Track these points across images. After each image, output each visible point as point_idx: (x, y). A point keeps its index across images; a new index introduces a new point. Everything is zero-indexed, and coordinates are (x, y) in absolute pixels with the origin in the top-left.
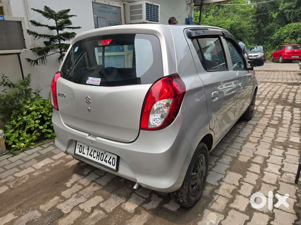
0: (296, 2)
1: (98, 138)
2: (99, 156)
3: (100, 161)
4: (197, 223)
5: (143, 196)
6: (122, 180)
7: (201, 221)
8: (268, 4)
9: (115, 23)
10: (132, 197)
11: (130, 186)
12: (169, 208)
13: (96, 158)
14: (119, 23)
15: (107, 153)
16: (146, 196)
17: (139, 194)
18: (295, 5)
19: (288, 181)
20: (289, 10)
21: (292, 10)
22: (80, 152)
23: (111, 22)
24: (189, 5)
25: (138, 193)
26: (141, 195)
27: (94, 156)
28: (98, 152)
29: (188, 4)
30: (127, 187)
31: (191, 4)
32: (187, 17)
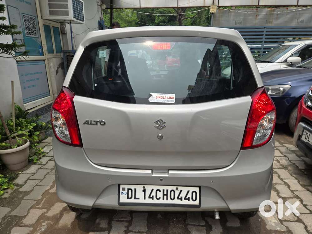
0: (168, 17)
1: (171, 172)
2: (167, 195)
3: (170, 202)
4: (266, 228)
5: (199, 224)
6: (159, 216)
7: (267, 225)
8: (145, 16)
9: (31, 16)
10: (190, 230)
11: (175, 219)
12: (233, 226)
13: (162, 198)
14: (35, 17)
15: (180, 188)
16: (202, 223)
17: (194, 224)
18: (167, 20)
19: (278, 167)
20: (163, 23)
21: (165, 23)
22: (128, 198)
23: (26, 15)
24: (99, 7)
25: (192, 224)
26: (197, 224)
27: (158, 197)
28: (164, 190)
29: (98, 5)
30: (173, 222)
31: (103, 6)
32: (99, 20)
